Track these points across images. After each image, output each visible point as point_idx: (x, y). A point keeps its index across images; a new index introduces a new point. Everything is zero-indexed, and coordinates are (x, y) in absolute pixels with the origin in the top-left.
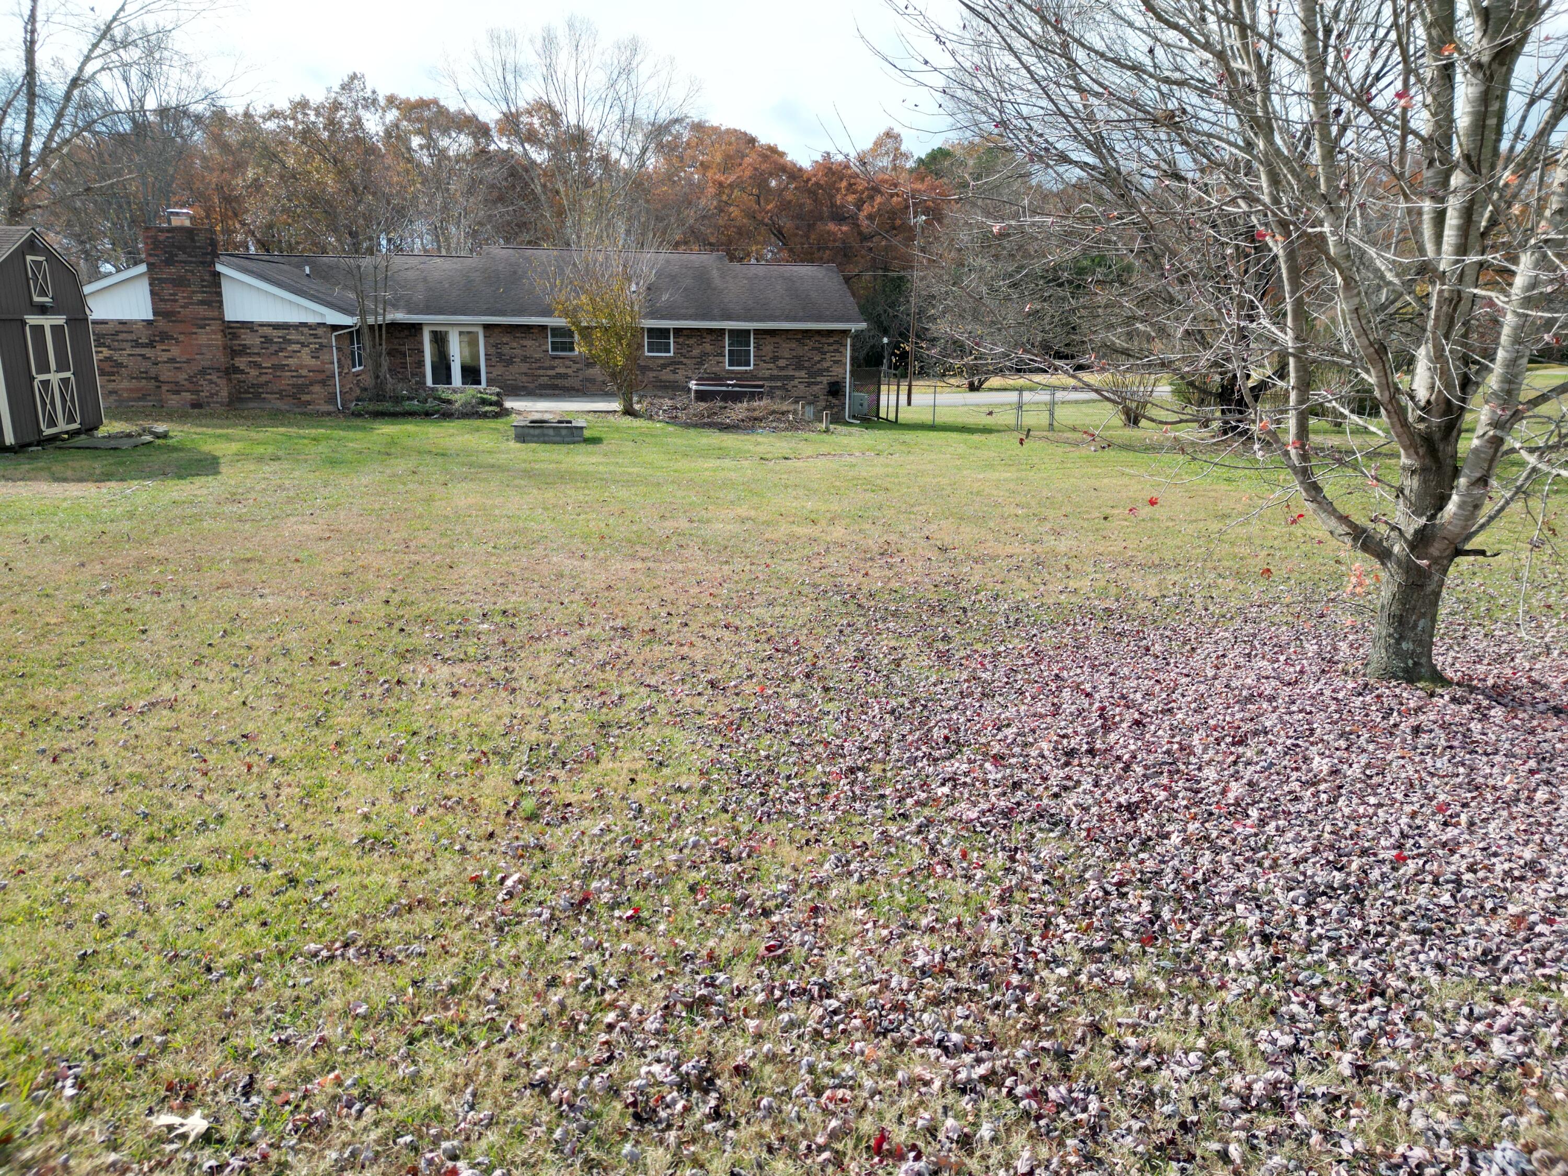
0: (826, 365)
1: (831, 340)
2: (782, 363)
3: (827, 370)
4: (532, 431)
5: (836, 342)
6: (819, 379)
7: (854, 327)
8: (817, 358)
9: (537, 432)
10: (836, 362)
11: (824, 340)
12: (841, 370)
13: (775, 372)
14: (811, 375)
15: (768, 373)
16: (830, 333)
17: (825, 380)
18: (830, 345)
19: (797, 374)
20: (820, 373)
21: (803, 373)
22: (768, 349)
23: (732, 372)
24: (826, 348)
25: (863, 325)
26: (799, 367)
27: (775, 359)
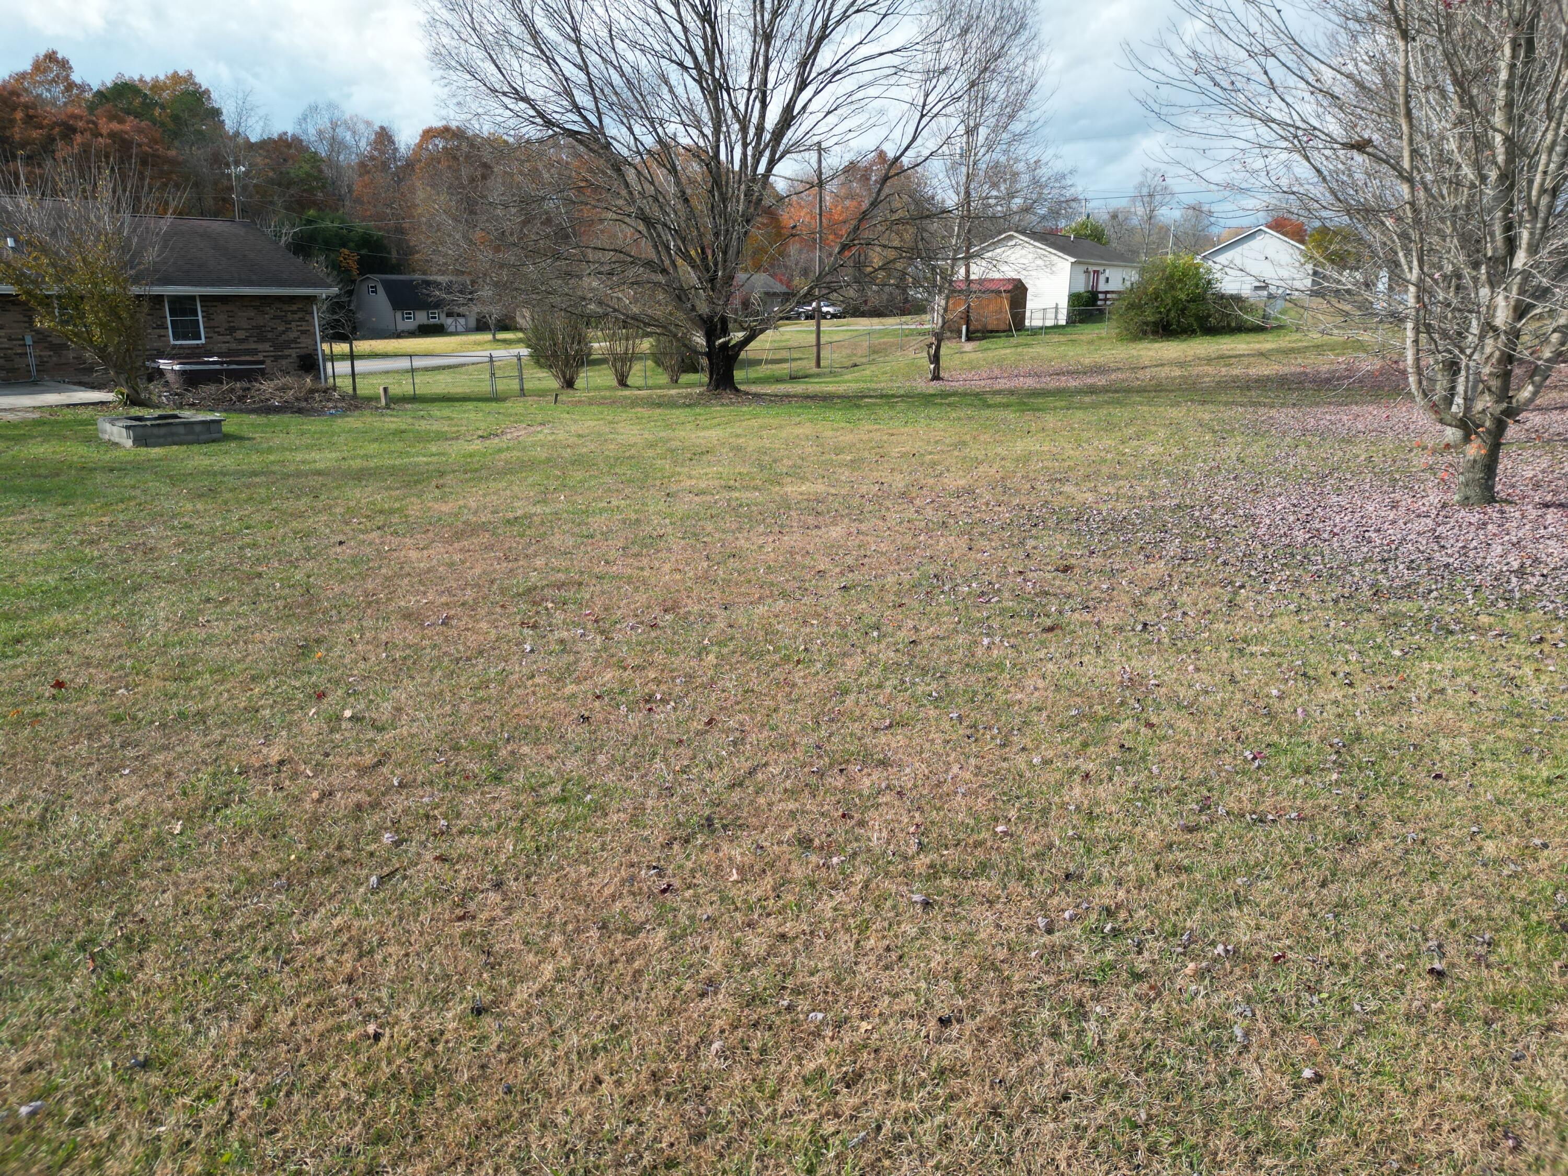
0: (292, 335)
1: (295, 307)
2: (240, 334)
3: (295, 341)
4: (156, 431)
5: (300, 310)
6: (287, 352)
7: (323, 293)
8: (281, 328)
9: (163, 431)
10: (304, 332)
11: (286, 307)
12: (309, 341)
13: (234, 346)
14: (277, 347)
15: (224, 347)
16: (292, 299)
17: (293, 353)
18: (294, 312)
19: (260, 347)
20: (287, 344)
21: (267, 346)
22: (221, 318)
23: (181, 347)
24: (290, 316)
25: (335, 290)
26: (261, 339)
27: (232, 330)
